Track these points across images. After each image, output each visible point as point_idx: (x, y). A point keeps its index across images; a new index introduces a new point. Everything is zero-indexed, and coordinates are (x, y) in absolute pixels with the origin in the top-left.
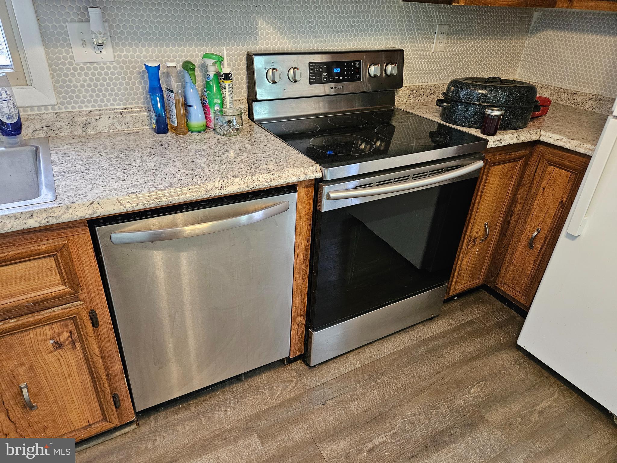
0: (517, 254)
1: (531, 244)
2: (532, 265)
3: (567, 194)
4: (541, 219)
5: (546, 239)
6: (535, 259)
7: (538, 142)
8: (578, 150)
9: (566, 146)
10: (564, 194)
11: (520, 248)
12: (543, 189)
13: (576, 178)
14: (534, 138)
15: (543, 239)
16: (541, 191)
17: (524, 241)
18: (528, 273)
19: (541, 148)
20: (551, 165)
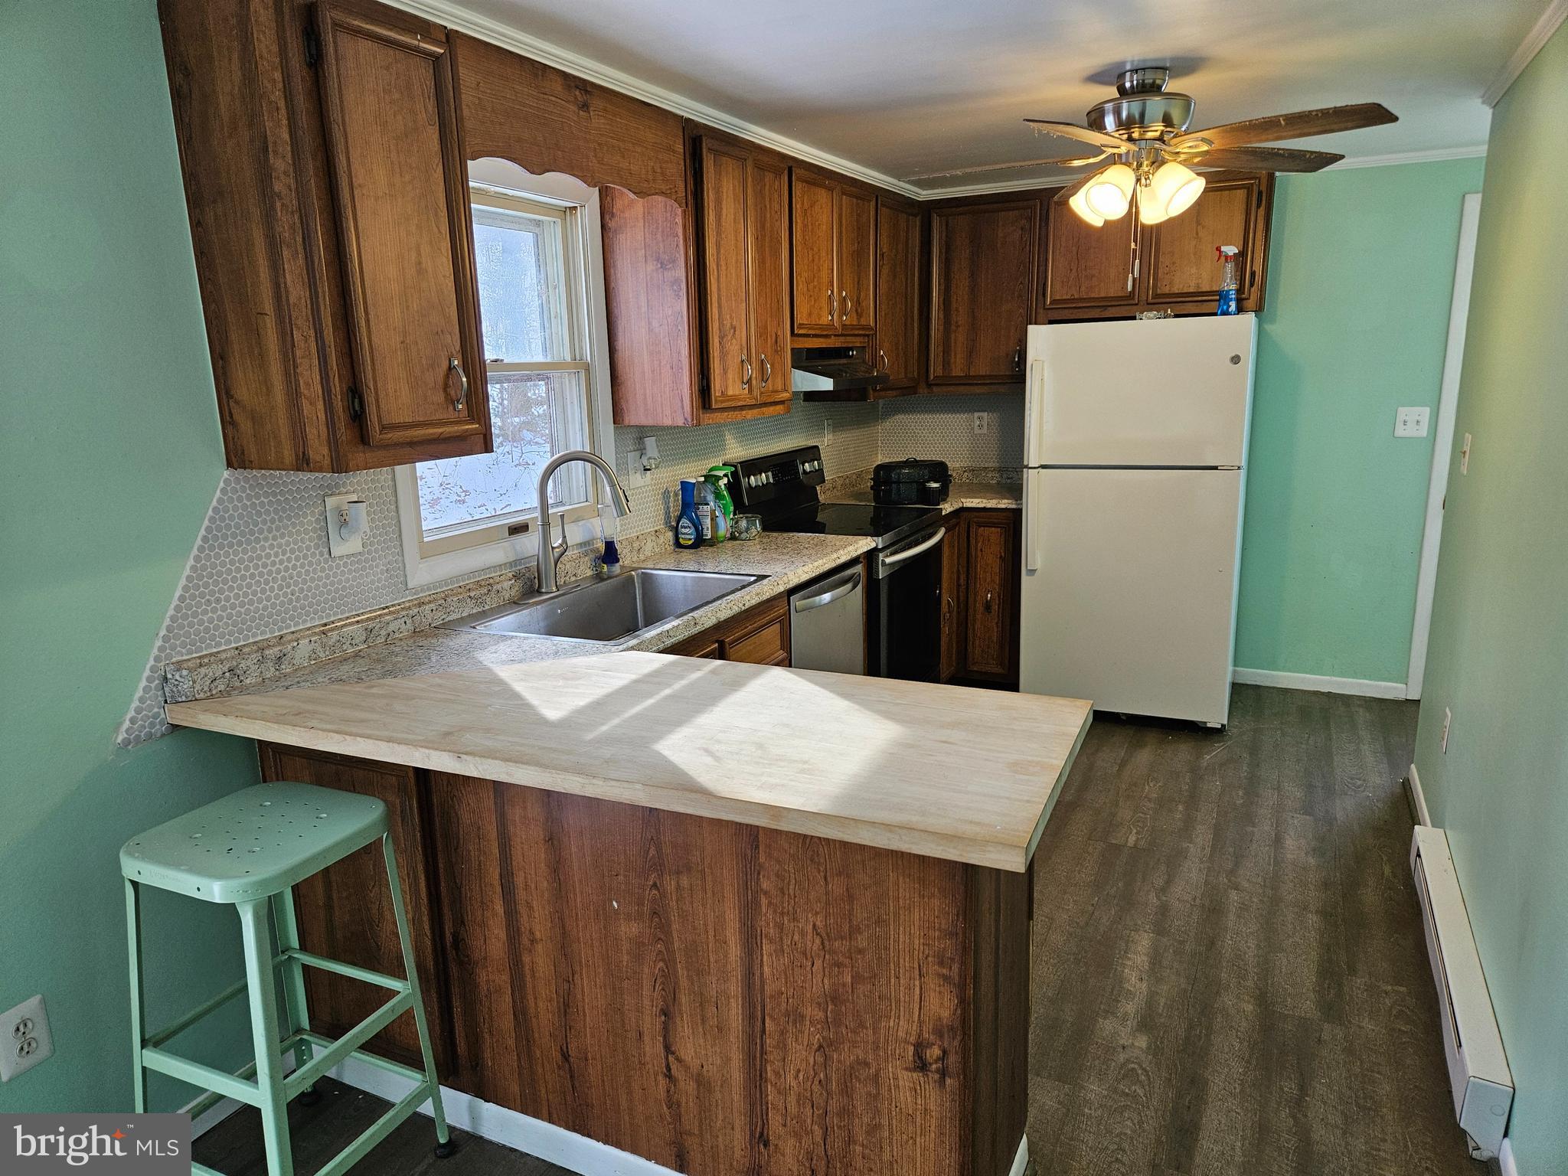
0: (978, 625)
1: (988, 607)
2: (995, 629)
3: (1003, 548)
4: (988, 580)
5: (999, 597)
6: (996, 621)
7: (962, 510)
8: (999, 506)
9: (989, 506)
10: (1001, 548)
11: (979, 616)
12: (981, 550)
13: (1005, 531)
14: (956, 506)
15: (997, 598)
16: (979, 553)
17: (980, 607)
18: (995, 639)
19: (965, 514)
20: (980, 527)
